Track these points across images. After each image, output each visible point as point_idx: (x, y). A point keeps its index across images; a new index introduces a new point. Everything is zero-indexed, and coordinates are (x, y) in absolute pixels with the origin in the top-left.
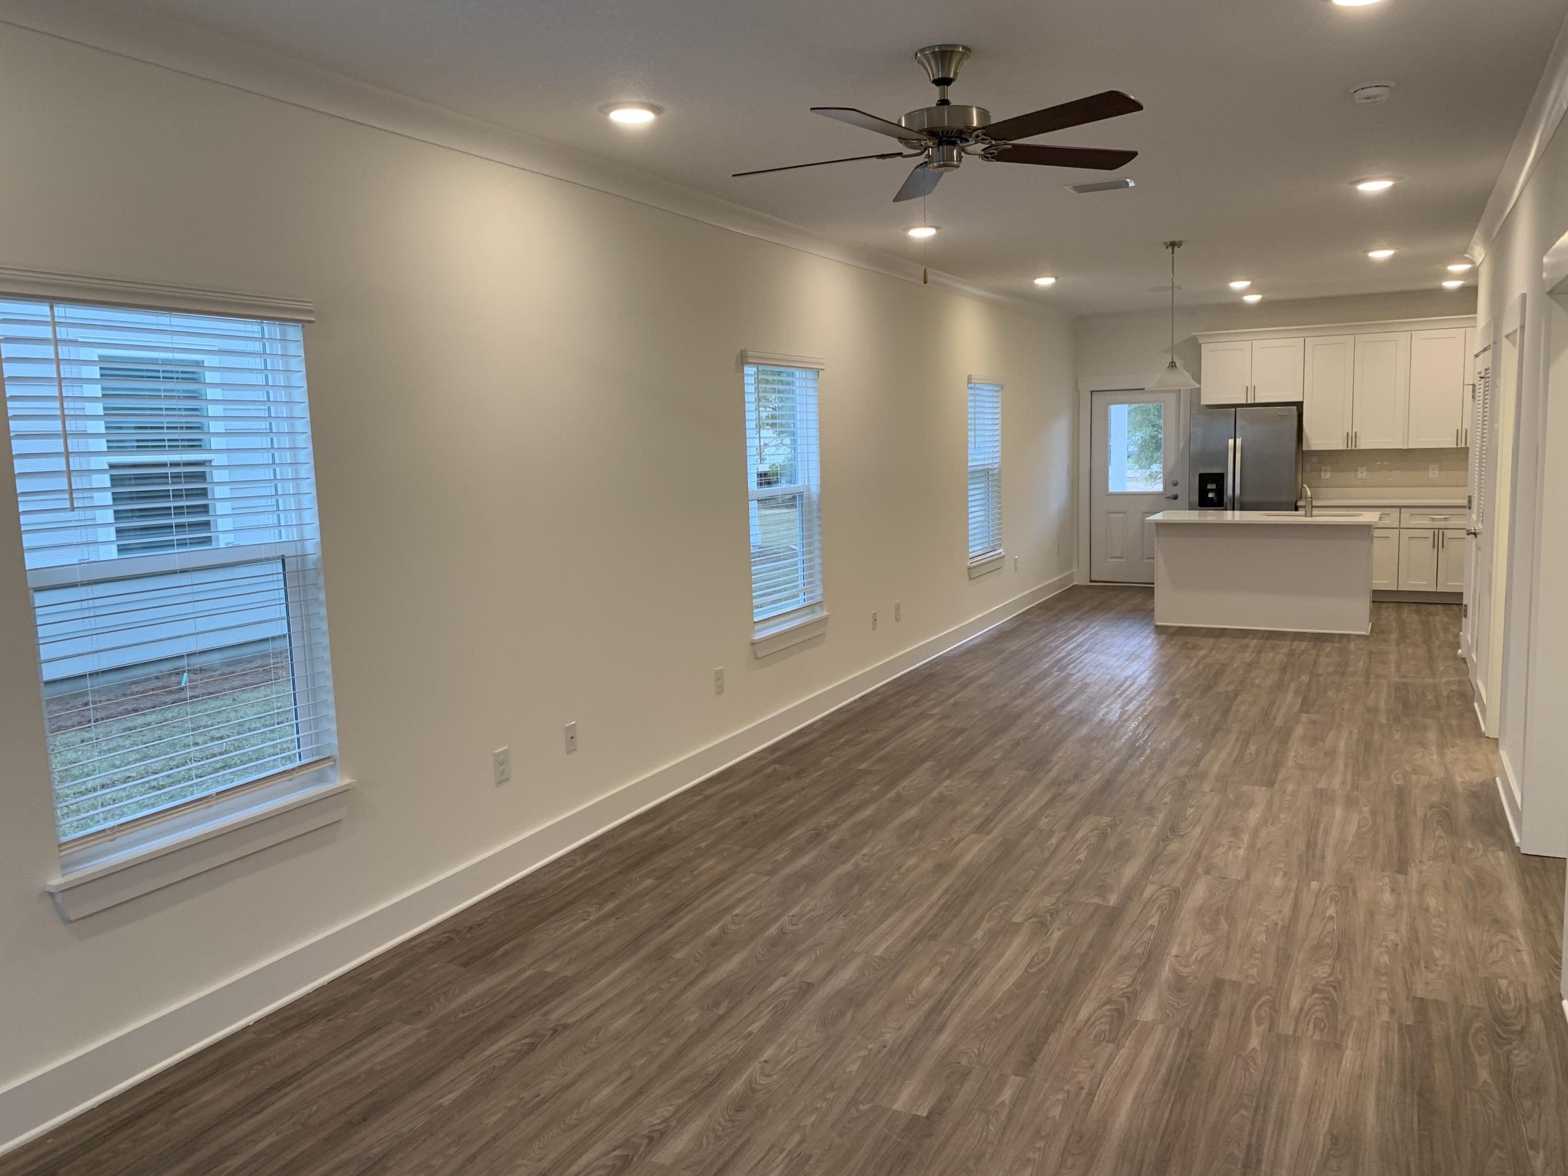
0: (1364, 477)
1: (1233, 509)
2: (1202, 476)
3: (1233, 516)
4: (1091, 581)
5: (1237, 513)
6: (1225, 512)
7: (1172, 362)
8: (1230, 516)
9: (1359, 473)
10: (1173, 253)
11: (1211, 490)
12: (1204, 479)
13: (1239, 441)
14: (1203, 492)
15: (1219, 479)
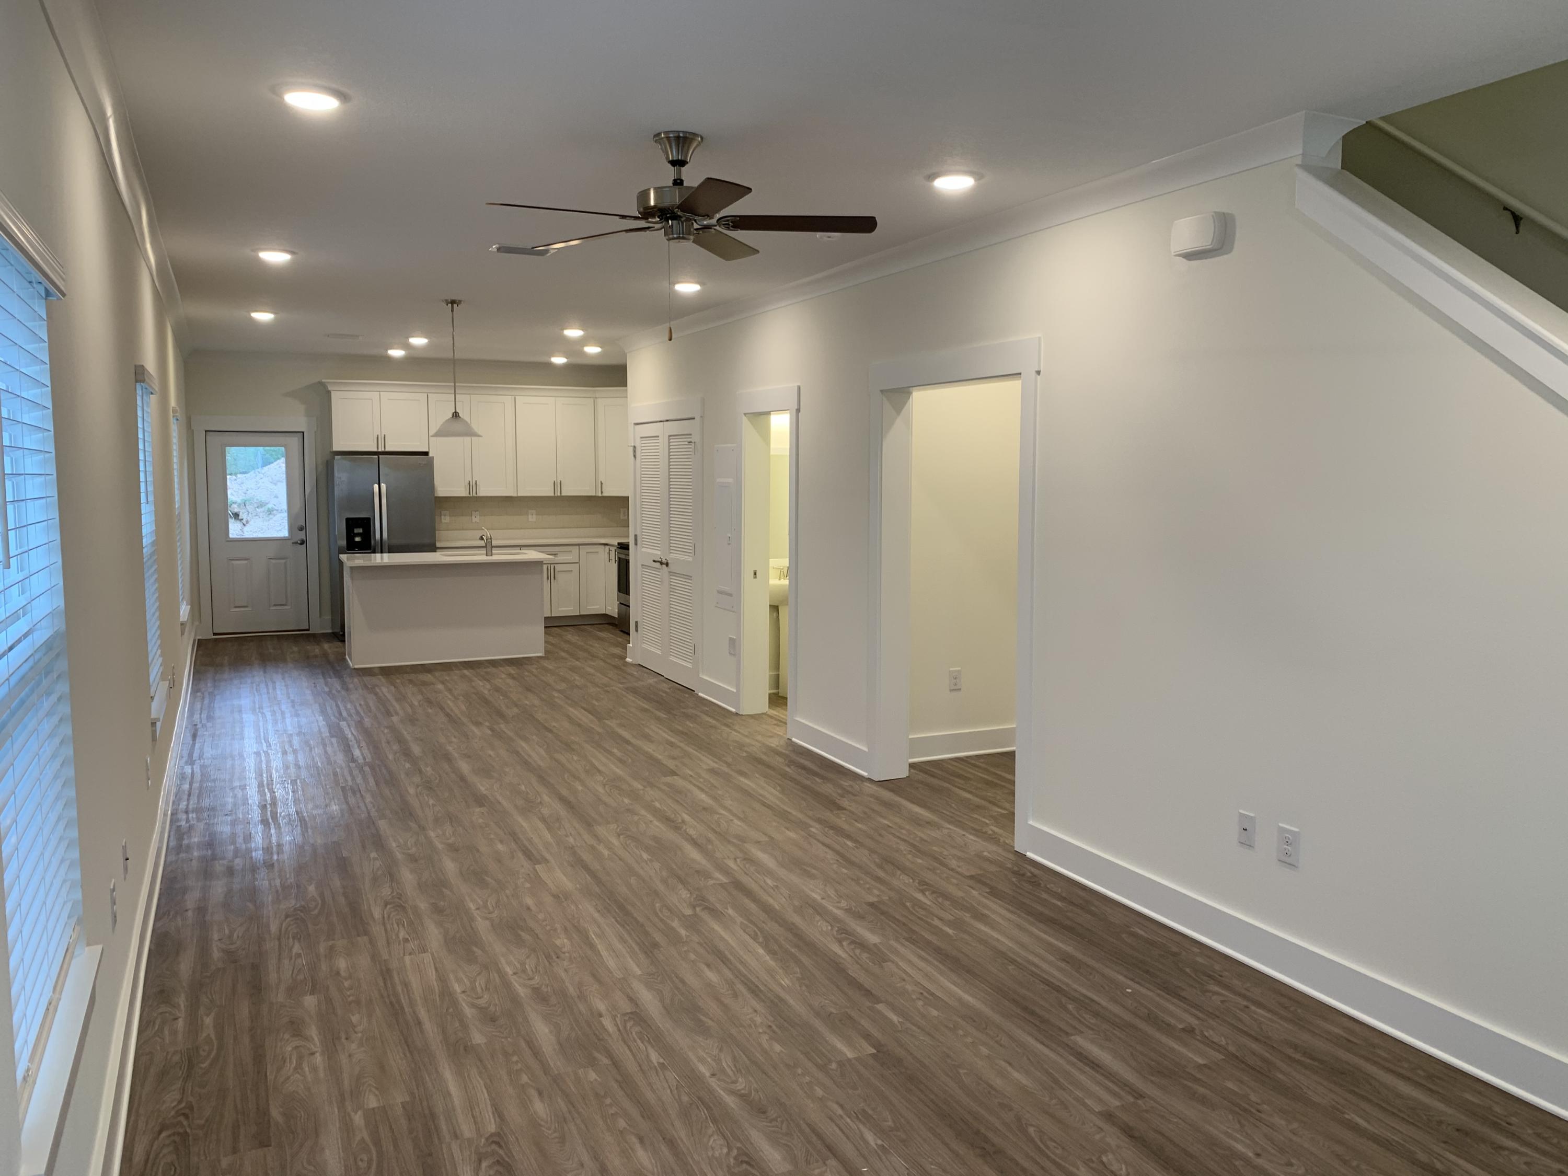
0: (478, 521)
1: (382, 552)
2: (348, 520)
3: (382, 558)
4: (214, 634)
5: (386, 555)
6: (372, 555)
7: (456, 412)
8: (380, 559)
9: (473, 517)
10: (452, 311)
11: (358, 535)
12: (352, 523)
13: (383, 486)
14: (350, 536)
15: (366, 524)
